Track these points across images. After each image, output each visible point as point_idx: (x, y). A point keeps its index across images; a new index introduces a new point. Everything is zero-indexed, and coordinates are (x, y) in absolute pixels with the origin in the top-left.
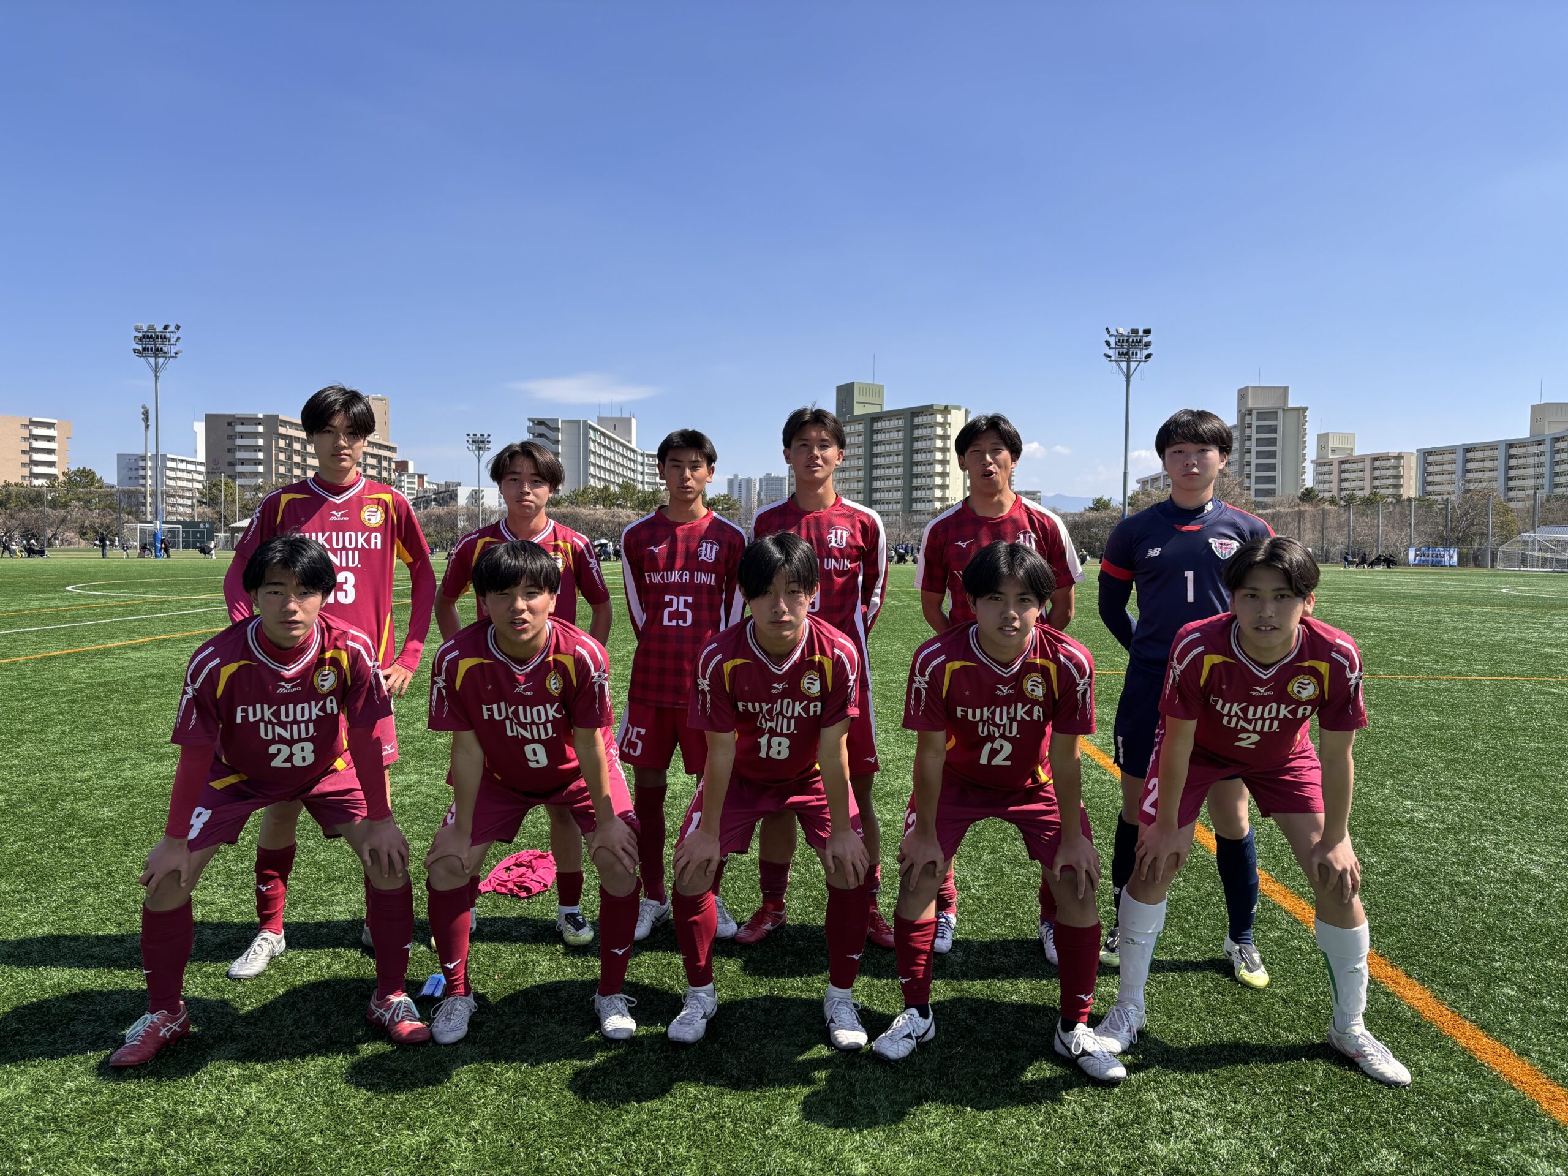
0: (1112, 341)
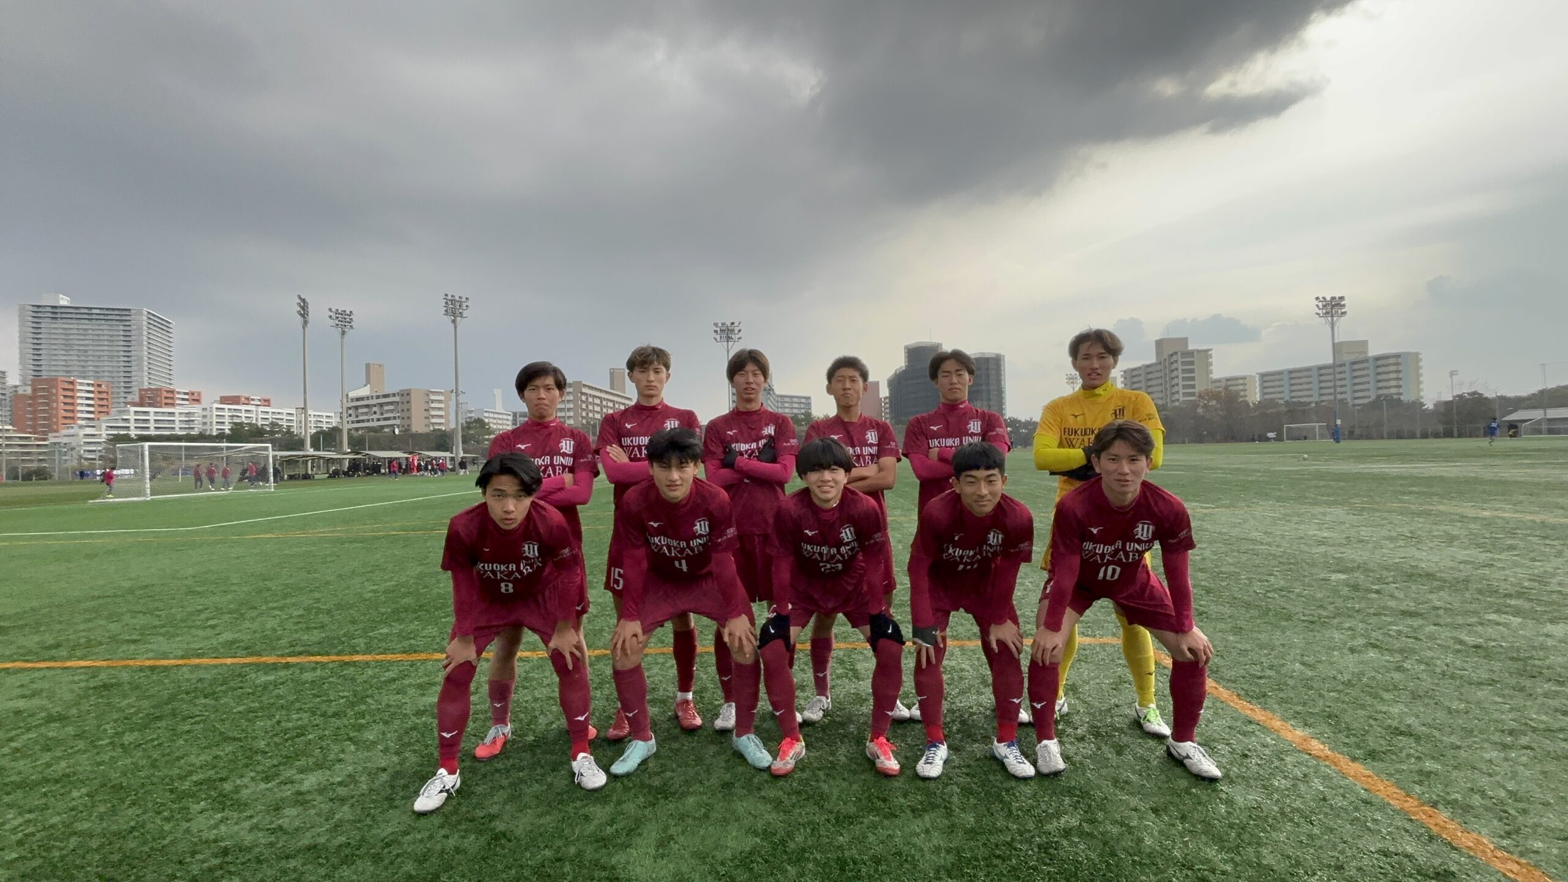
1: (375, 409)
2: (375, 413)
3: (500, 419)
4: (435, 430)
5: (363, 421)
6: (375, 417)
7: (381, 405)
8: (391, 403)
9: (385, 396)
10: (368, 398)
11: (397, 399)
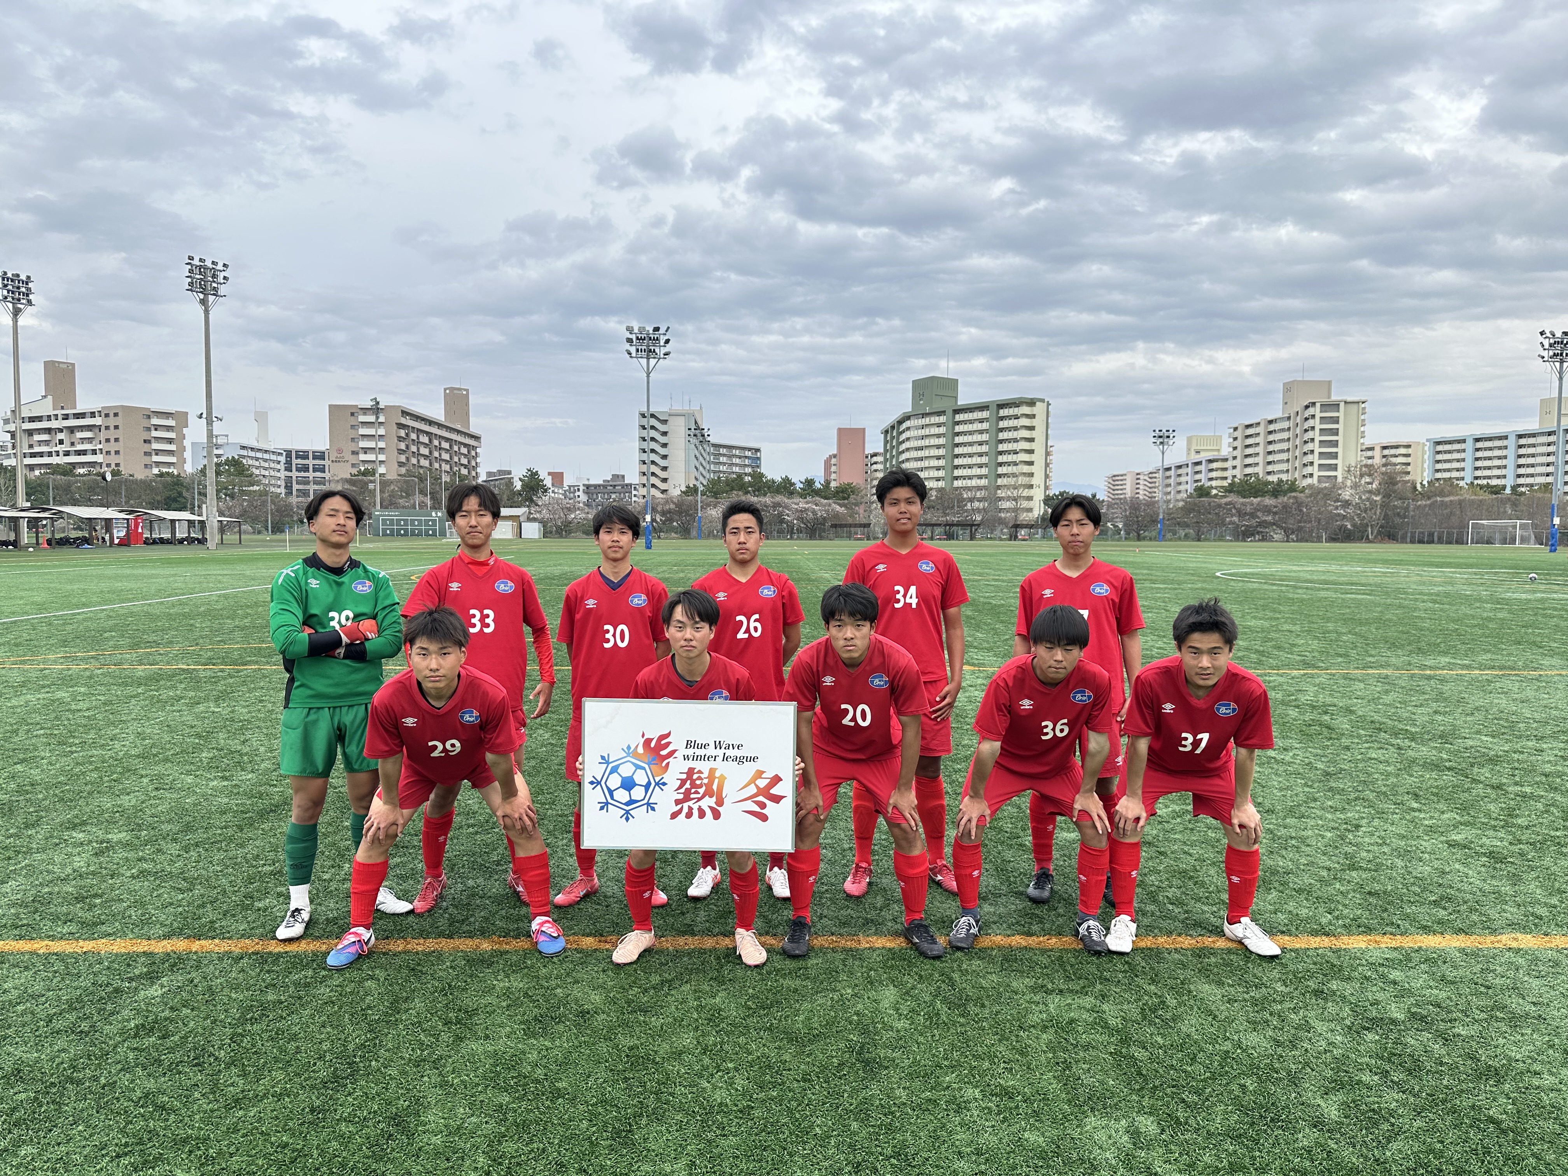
0: (1546, 344)
1: (61, 436)
2: (61, 442)
3: (265, 460)
4: (161, 475)
5: (41, 454)
6: (61, 448)
7: (72, 430)
8: (90, 428)
9: (78, 416)
10: (49, 418)
11: (98, 421)
